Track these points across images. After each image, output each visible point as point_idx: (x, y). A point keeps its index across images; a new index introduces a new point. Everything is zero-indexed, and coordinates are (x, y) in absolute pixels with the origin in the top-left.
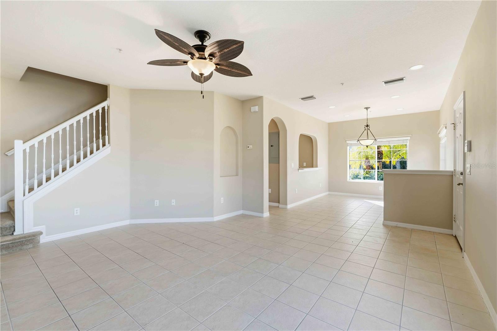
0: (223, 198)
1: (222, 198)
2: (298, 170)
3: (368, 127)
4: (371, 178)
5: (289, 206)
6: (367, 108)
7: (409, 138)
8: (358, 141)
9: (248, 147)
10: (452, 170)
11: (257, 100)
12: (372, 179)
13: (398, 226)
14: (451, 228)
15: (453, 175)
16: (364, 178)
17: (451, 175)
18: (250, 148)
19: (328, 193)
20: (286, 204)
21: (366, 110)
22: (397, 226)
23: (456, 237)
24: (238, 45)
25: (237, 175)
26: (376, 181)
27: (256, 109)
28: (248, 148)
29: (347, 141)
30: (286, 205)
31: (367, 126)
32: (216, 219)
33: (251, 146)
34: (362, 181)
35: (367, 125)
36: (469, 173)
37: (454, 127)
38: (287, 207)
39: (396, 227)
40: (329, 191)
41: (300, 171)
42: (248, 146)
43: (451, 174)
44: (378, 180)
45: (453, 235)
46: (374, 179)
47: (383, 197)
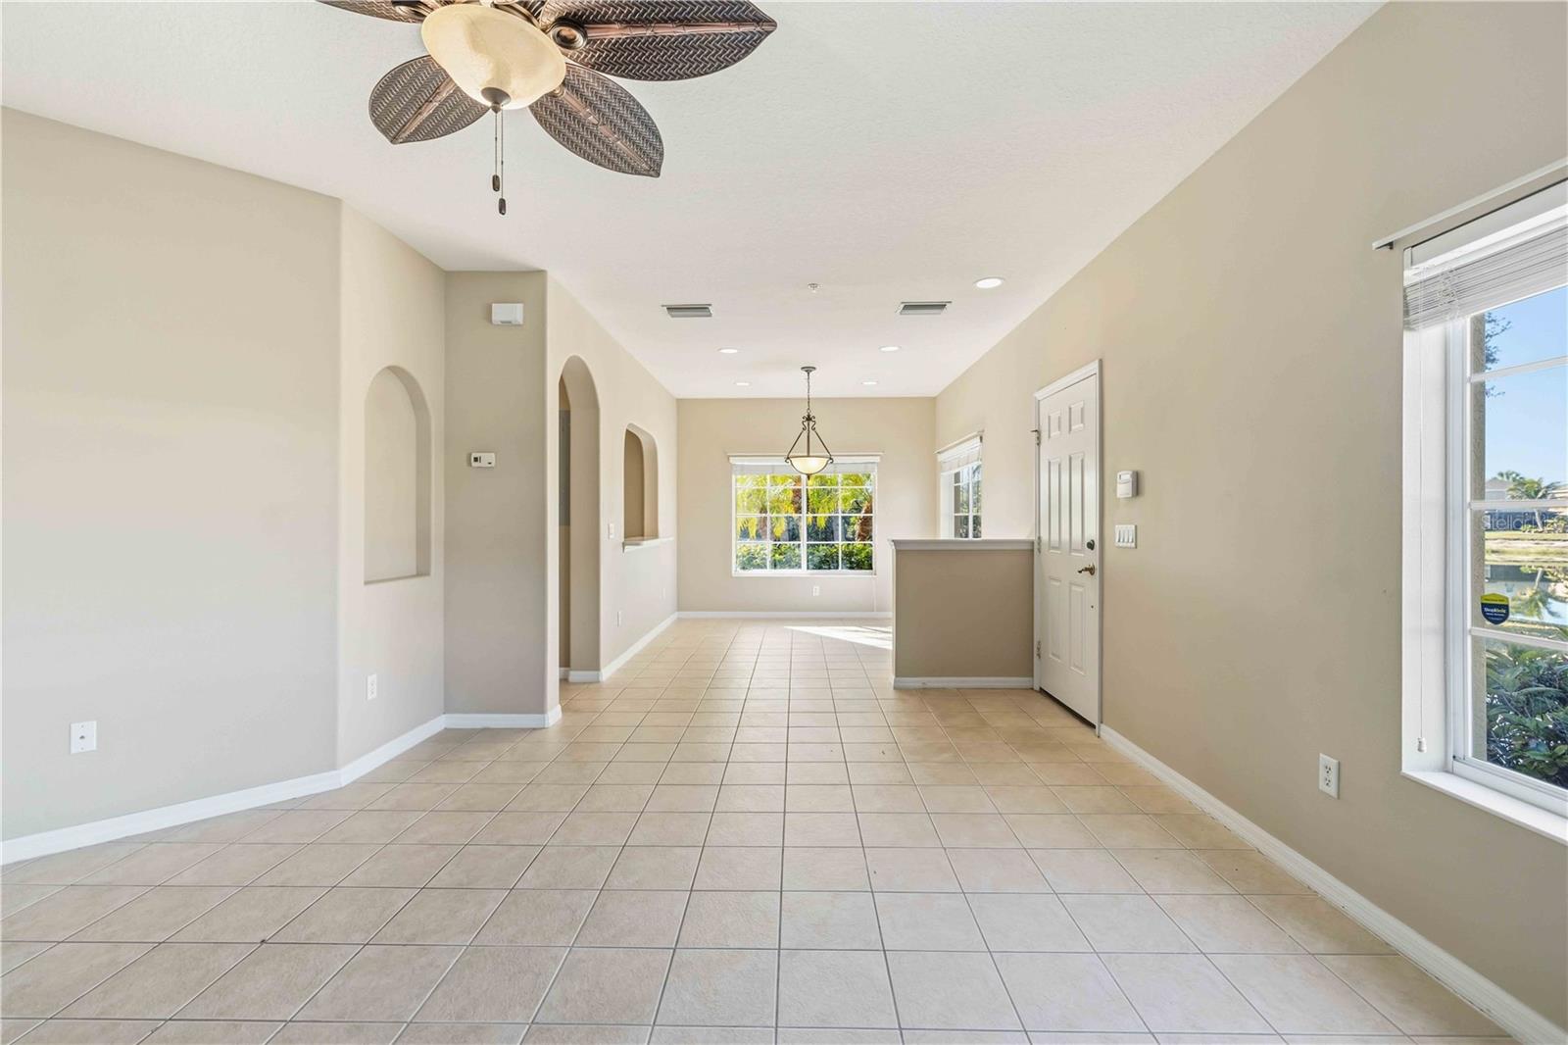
0: (375, 676)
1: (370, 679)
2: (624, 545)
3: (811, 424)
4: (789, 563)
5: (607, 672)
6: (808, 370)
7: (877, 459)
8: (788, 458)
9: (476, 459)
10: (1033, 538)
11: (526, 282)
12: (790, 567)
13: (929, 685)
14: (1030, 673)
15: (1032, 551)
16: (775, 565)
17: (1028, 554)
18: (484, 463)
19: (676, 615)
20: (594, 665)
21: (806, 374)
22: (925, 686)
23: (1042, 691)
24: (742, 29)
25: (422, 572)
26: (803, 571)
27: (515, 312)
28: (474, 464)
29: (731, 458)
30: (597, 668)
31: (809, 419)
32: (349, 773)
33: (488, 458)
34: (769, 572)
35: (809, 416)
36: (1133, 545)
37: (1038, 438)
38: (598, 676)
39: (924, 689)
40: (680, 608)
41: (628, 548)
42: (477, 455)
43: (1029, 548)
44: (808, 568)
45: (1032, 689)
46: (799, 566)
47: (891, 614)
